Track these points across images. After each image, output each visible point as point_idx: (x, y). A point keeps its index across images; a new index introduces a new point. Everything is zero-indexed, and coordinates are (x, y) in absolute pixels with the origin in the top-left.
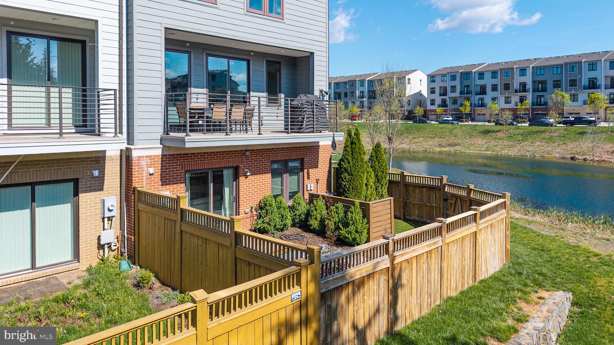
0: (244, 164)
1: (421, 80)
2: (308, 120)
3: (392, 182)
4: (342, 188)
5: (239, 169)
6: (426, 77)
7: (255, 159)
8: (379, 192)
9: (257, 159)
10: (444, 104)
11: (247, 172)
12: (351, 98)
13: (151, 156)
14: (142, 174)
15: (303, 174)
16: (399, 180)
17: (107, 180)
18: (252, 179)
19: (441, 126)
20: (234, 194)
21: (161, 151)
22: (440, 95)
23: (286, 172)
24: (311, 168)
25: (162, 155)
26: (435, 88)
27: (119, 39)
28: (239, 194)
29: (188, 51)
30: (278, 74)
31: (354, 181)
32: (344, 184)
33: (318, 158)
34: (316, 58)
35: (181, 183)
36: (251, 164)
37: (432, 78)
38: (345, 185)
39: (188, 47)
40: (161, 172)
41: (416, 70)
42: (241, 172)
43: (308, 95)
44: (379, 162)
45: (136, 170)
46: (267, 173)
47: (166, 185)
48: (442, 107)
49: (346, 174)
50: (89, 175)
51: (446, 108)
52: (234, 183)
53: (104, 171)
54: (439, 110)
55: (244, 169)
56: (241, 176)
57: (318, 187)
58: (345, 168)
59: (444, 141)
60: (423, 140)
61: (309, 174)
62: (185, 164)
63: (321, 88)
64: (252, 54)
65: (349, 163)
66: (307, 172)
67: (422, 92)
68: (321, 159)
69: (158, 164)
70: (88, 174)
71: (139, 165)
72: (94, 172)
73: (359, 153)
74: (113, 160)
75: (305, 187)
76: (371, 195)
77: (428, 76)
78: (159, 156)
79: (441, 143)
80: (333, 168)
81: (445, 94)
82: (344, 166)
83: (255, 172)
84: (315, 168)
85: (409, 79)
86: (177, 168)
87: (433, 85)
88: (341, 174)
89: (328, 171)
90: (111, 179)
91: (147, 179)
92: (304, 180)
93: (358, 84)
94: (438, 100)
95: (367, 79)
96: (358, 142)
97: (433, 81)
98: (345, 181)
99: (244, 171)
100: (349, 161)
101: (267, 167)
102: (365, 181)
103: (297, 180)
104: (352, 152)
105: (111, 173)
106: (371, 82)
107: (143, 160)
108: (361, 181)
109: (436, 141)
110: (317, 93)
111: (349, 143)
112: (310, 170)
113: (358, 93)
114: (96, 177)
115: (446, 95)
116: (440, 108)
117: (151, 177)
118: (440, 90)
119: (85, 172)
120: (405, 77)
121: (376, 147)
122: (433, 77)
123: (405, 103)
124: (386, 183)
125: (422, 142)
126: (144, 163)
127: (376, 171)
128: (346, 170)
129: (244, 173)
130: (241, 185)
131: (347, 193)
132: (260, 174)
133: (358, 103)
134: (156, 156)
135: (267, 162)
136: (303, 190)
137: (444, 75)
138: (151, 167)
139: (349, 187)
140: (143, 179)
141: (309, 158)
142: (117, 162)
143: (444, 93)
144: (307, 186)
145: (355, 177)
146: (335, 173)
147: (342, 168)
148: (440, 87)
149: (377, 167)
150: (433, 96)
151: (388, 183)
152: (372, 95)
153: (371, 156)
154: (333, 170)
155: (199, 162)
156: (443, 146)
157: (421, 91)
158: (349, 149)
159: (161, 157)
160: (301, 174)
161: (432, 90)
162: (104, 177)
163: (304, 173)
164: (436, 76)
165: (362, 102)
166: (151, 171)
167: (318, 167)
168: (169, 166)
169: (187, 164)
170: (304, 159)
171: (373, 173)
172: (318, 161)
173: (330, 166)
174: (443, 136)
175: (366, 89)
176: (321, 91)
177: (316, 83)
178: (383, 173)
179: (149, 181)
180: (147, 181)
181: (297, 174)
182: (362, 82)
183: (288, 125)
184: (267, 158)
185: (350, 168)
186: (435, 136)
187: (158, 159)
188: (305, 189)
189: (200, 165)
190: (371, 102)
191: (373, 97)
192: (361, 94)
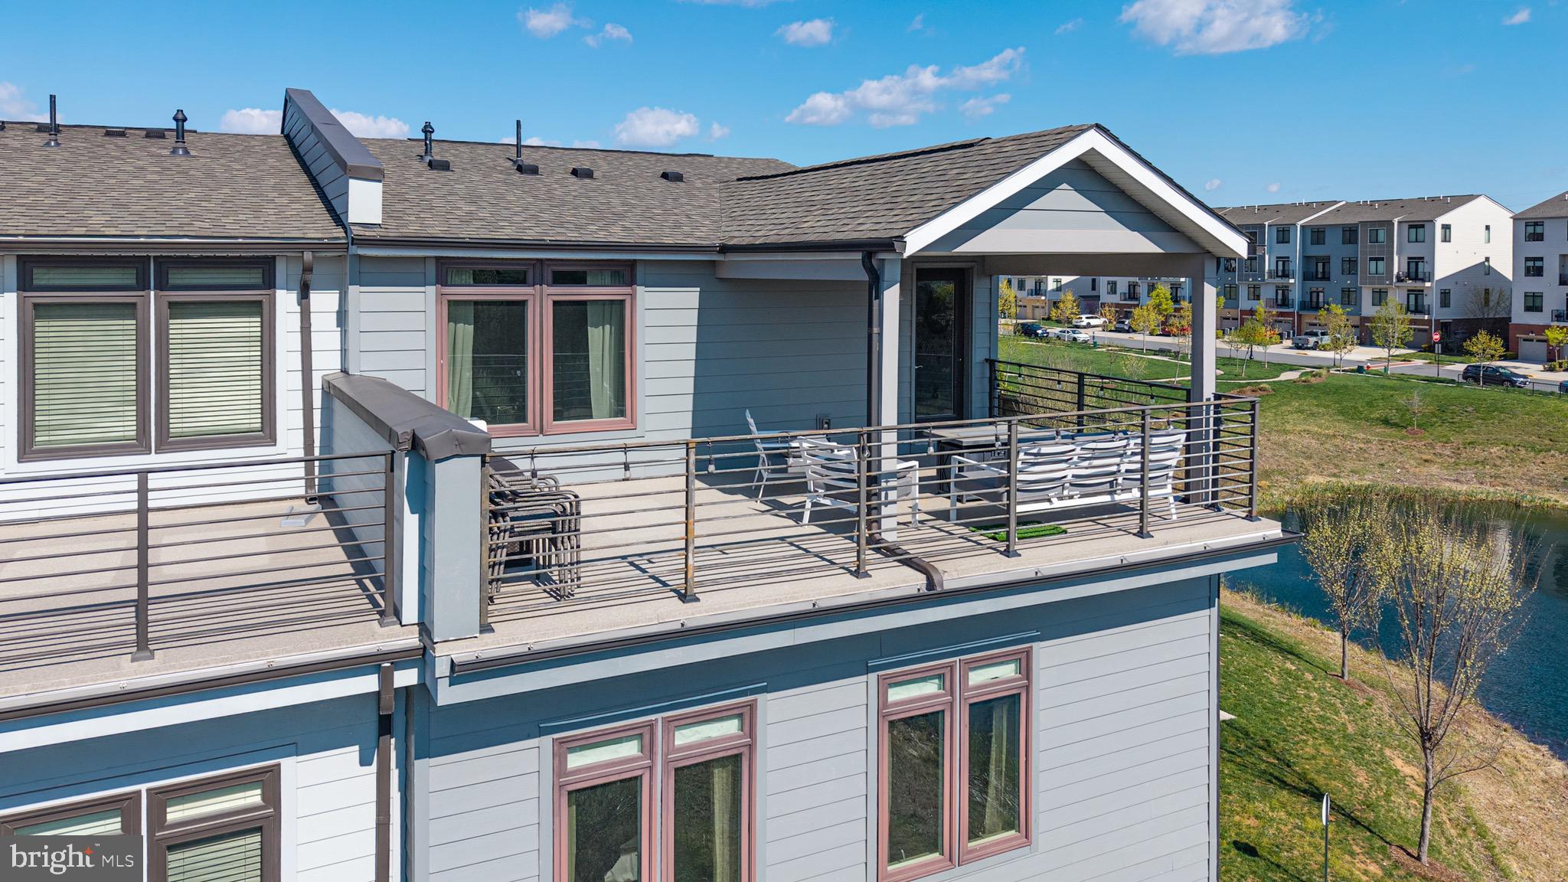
1: (1488, 227)
6: (1511, 221)
12: (1249, 276)
22: (1561, 283)
26: (1541, 259)
37: (1530, 227)
41: (1470, 198)
54: (1558, 330)
67: (1497, 266)
77: (1515, 218)
85: (1446, 228)
87: (1534, 249)
93: (1269, 237)
94: (1555, 297)
95: (1300, 223)
97: (1537, 237)
106: (1316, 234)
113: (1268, 265)
116: (1560, 323)
118: (1562, 266)
120: (1432, 221)
122: (1535, 224)
123: (1432, 300)
133: (1268, 292)
150: (1534, 285)
152: (1316, 270)
157: (1489, 259)
161: (1531, 264)
164: (1546, 222)
165: (1285, 289)
175: (1296, 249)
182: (1284, 231)
190: (1314, 289)
191: (1320, 276)
192: (1280, 263)
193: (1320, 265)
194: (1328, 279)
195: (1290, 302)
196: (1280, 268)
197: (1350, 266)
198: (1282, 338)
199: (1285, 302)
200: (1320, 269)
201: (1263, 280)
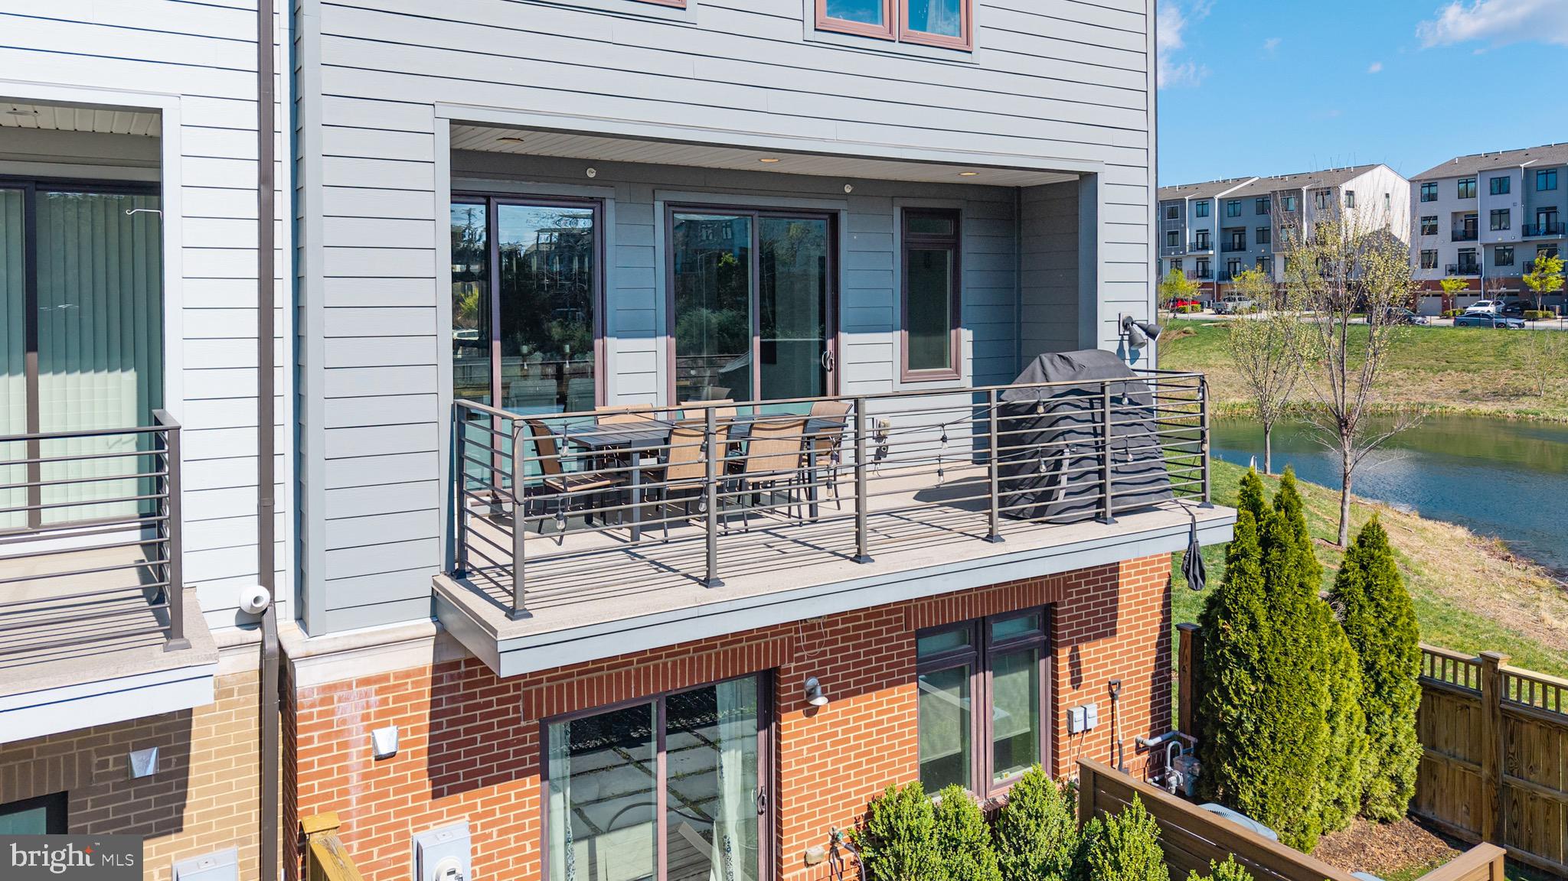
0: (801, 658)
1: (1387, 196)
2: (1076, 470)
3: (1435, 689)
4: (1224, 731)
5: (779, 681)
6: (1408, 185)
7: (847, 630)
8: (1382, 735)
9: (855, 628)
10: (1466, 265)
11: (811, 694)
12: (1171, 250)
13: (385, 678)
14: (345, 757)
15: (1055, 668)
16: (1473, 685)
17: (200, 781)
18: (836, 715)
19: (1463, 333)
20: (762, 783)
21: (431, 648)
22: (1454, 239)
23: (981, 664)
24: (1087, 639)
25: (437, 668)
26: (1436, 218)
27: (259, 185)
28: (779, 784)
29: (591, 200)
30: (949, 255)
31: (1279, 709)
32: (1234, 713)
33: (1115, 593)
34: (1104, 194)
35: (520, 775)
36: (832, 652)
37: (1426, 189)
38: (1239, 722)
39: (589, 182)
40: (432, 739)
41: (1372, 167)
42: (788, 690)
43: (1072, 355)
44: (1380, 610)
45: (316, 744)
46: (901, 682)
47: (452, 791)
48: (1461, 272)
49: (1243, 675)
50: (117, 774)
51: (1476, 277)
52: (762, 734)
53: (187, 748)
54: (1452, 284)
55: (800, 677)
56: (788, 709)
57: (1118, 712)
58: (1235, 645)
59: (1477, 382)
60: (1405, 376)
61: (1079, 664)
62: (539, 692)
63: (1127, 311)
64: (848, 189)
65: (1254, 627)
66: (1071, 657)
67: (1396, 231)
68: (1129, 598)
69: (414, 707)
70: (111, 768)
71: (330, 724)
72: (136, 758)
73: (1301, 585)
74: (230, 693)
75: (1063, 719)
76: (1349, 752)
77: (1411, 181)
78: (422, 671)
79: (1469, 386)
80: (1178, 627)
81: (1470, 235)
82: (1233, 637)
83: (848, 685)
84: (1103, 635)
85: (1350, 193)
86: (506, 712)
87: (1429, 209)
88: (1220, 670)
89: (1158, 644)
90: (219, 777)
91: (365, 776)
92: (1055, 692)
93: (1189, 211)
94: (1448, 252)
95: (1217, 197)
96: (1292, 539)
97: (1432, 198)
98: (1236, 701)
99: (802, 686)
100: (1253, 618)
101: (899, 655)
102: (1326, 704)
103: (1026, 692)
104: (1268, 579)
105: (218, 753)
106: (1231, 205)
107: (347, 699)
108: (1310, 709)
109: (1452, 380)
110: (1108, 337)
111: (1254, 539)
112: (1083, 648)
113: (1190, 237)
114: (146, 779)
115: (1475, 237)
116: (1453, 277)
117: (383, 765)
118: (1454, 224)
119: (95, 760)
120: (1338, 188)
121: (1361, 543)
122: (1430, 185)
124: (1412, 698)
125: (1401, 383)
126: (349, 710)
127: (1368, 644)
128: (1242, 657)
129: (801, 696)
130: (789, 746)
131: (1245, 754)
132: (868, 690)
133: (1189, 265)
134: (407, 674)
135: (899, 638)
136: (1055, 731)
137: (1467, 180)
138: (386, 724)
139: (1257, 731)
140: (346, 780)
141: (1079, 600)
142: (247, 702)
143: (1467, 229)
144: (1070, 714)
145: (1283, 691)
146: (1188, 651)
147: (1223, 645)
148: (1455, 214)
149: (1371, 630)
150: (1429, 242)
151: (1418, 698)
152: (1233, 241)
153: (1344, 583)
154: (1176, 636)
155: (605, 673)
156: (1476, 398)
157: (1388, 225)
158: (1253, 568)
159: (429, 675)
160: (1044, 665)
161: (1426, 223)
162: (186, 772)
163: (1055, 661)
164: (1440, 183)
165: (1205, 261)
166: (386, 740)
167: (1114, 633)
168: (467, 709)
169: (550, 689)
170: (1055, 604)
171: (1355, 657)
172: (1115, 609)
173: (1163, 620)
174: (1472, 367)
175: (1213, 223)
176: (1127, 324)
177: (1104, 292)
178: (1399, 656)
179: (377, 785)
180: (368, 787)
181: (1030, 662)
182: (1203, 206)
183: (987, 443)
184: (898, 620)
185: (1262, 649)
186: (1445, 363)
187: (416, 684)
188: (1063, 727)
189: (610, 687)
190: (1231, 260)
191: (1236, 247)
192: (1200, 237)
193: (1237, 237)
194: (1244, 249)
195: (1210, 273)
196: (1200, 240)
197: (1264, 235)
198: (1202, 307)
199: (1205, 274)
200: (1237, 240)
201: (1185, 253)
